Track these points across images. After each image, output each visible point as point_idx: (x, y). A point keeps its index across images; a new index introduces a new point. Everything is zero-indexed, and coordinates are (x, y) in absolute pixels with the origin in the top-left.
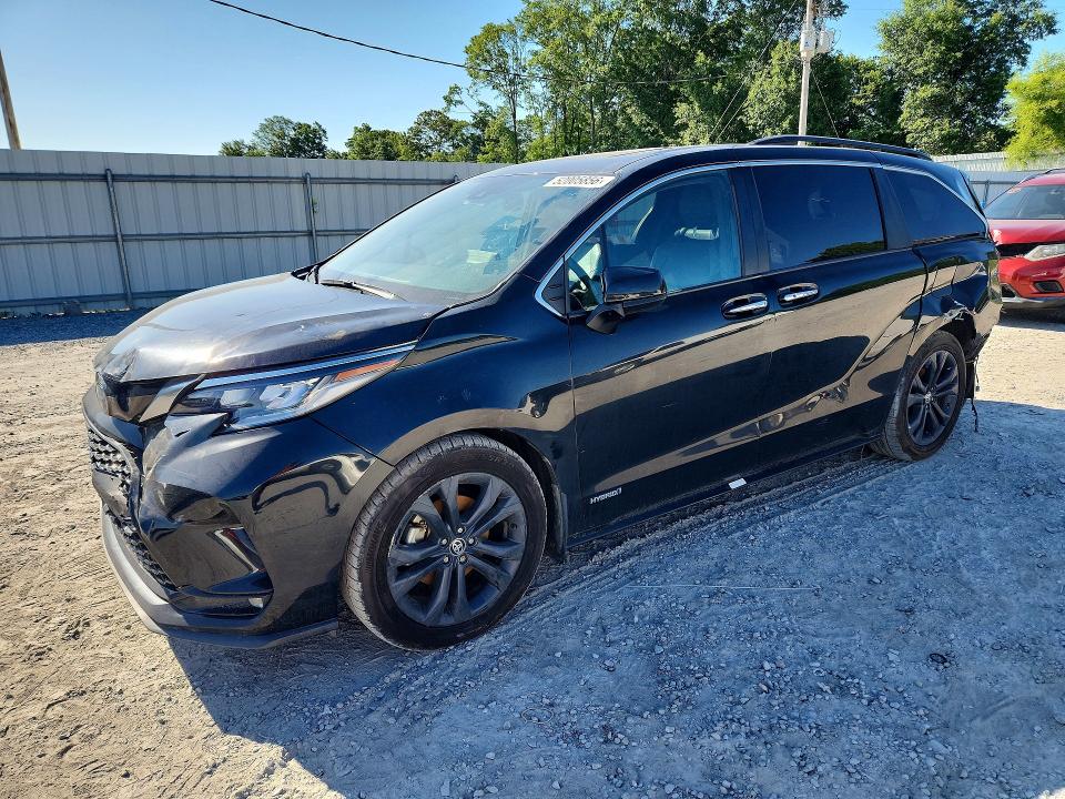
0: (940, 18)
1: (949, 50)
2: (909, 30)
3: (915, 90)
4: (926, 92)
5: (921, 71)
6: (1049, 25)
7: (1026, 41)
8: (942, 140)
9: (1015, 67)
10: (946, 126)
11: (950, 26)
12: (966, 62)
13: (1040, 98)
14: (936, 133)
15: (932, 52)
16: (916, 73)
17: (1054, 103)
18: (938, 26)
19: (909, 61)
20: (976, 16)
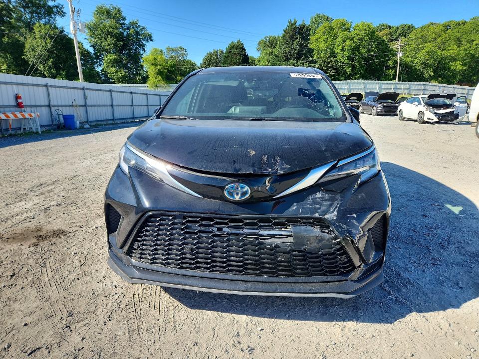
0: (111, 27)
1: (117, 40)
2: (99, 29)
3: (107, 56)
4: (112, 57)
5: (108, 48)
6: (150, 38)
7: (144, 42)
8: (122, 78)
9: (142, 52)
10: (123, 72)
11: (116, 31)
12: (124, 47)
13: (155, 65)
14: (120, 75)
15: (110, 40)
16: (106, 48)
17: (160, 67)
18: (111, 30)
19: (101, 43)
20: (124, 29)
